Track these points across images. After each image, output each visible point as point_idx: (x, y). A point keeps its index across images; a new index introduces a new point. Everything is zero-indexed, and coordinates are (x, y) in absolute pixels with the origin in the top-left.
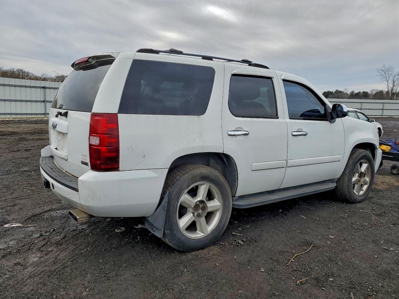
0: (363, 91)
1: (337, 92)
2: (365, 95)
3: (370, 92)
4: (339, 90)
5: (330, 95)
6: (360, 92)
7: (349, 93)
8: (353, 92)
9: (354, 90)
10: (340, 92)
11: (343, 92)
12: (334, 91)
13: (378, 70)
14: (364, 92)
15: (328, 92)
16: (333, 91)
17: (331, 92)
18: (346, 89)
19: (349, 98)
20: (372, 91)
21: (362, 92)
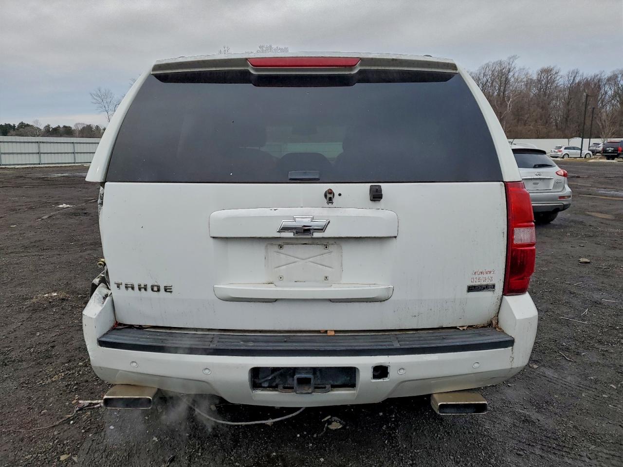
0: (64, 125)
1: (23, 125)
2: (67, 132)
3: (75, 126)
4: (26, 122)
5: (12, 132)
6: (59, 127)
7: (42, 128)
8: (48, 127)
9: (49, 124)
10: (28, 125)
11: (32, 125)
12: (17, 124)
13: (91, 95)
14: (65, 127)
15: (6, 125)
16: (14, 125)
17: (12, 125)
18: (37, 121)
19: (43, 136)
20: (77, 124)
21: (61, 126)
